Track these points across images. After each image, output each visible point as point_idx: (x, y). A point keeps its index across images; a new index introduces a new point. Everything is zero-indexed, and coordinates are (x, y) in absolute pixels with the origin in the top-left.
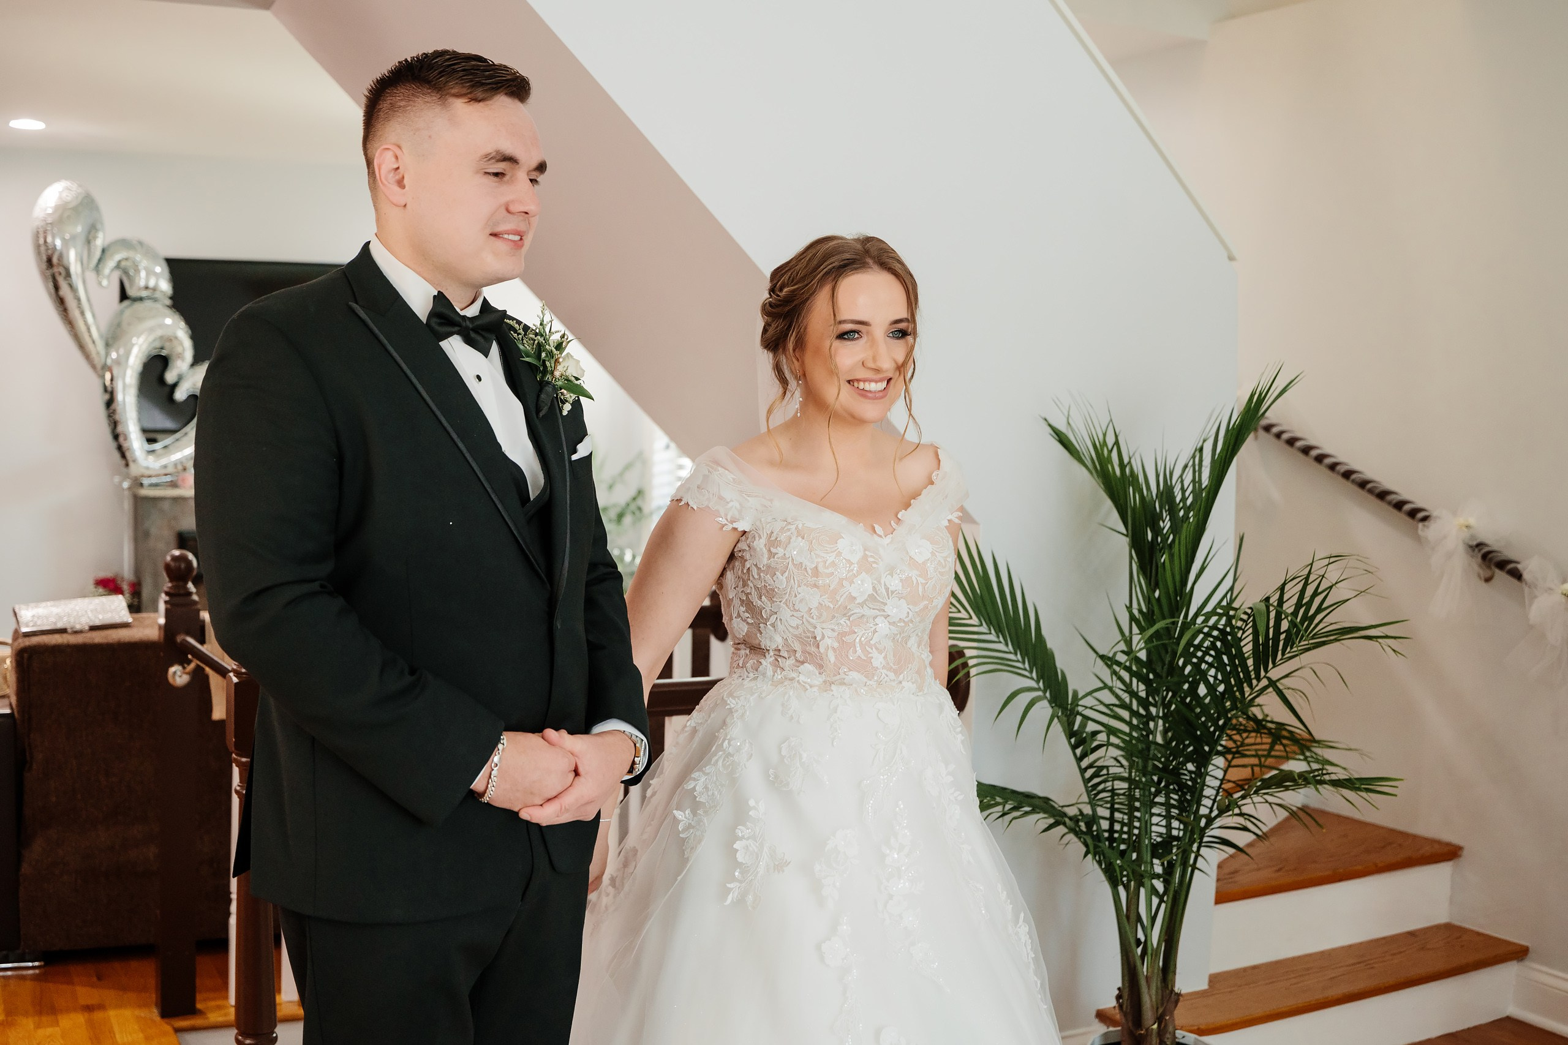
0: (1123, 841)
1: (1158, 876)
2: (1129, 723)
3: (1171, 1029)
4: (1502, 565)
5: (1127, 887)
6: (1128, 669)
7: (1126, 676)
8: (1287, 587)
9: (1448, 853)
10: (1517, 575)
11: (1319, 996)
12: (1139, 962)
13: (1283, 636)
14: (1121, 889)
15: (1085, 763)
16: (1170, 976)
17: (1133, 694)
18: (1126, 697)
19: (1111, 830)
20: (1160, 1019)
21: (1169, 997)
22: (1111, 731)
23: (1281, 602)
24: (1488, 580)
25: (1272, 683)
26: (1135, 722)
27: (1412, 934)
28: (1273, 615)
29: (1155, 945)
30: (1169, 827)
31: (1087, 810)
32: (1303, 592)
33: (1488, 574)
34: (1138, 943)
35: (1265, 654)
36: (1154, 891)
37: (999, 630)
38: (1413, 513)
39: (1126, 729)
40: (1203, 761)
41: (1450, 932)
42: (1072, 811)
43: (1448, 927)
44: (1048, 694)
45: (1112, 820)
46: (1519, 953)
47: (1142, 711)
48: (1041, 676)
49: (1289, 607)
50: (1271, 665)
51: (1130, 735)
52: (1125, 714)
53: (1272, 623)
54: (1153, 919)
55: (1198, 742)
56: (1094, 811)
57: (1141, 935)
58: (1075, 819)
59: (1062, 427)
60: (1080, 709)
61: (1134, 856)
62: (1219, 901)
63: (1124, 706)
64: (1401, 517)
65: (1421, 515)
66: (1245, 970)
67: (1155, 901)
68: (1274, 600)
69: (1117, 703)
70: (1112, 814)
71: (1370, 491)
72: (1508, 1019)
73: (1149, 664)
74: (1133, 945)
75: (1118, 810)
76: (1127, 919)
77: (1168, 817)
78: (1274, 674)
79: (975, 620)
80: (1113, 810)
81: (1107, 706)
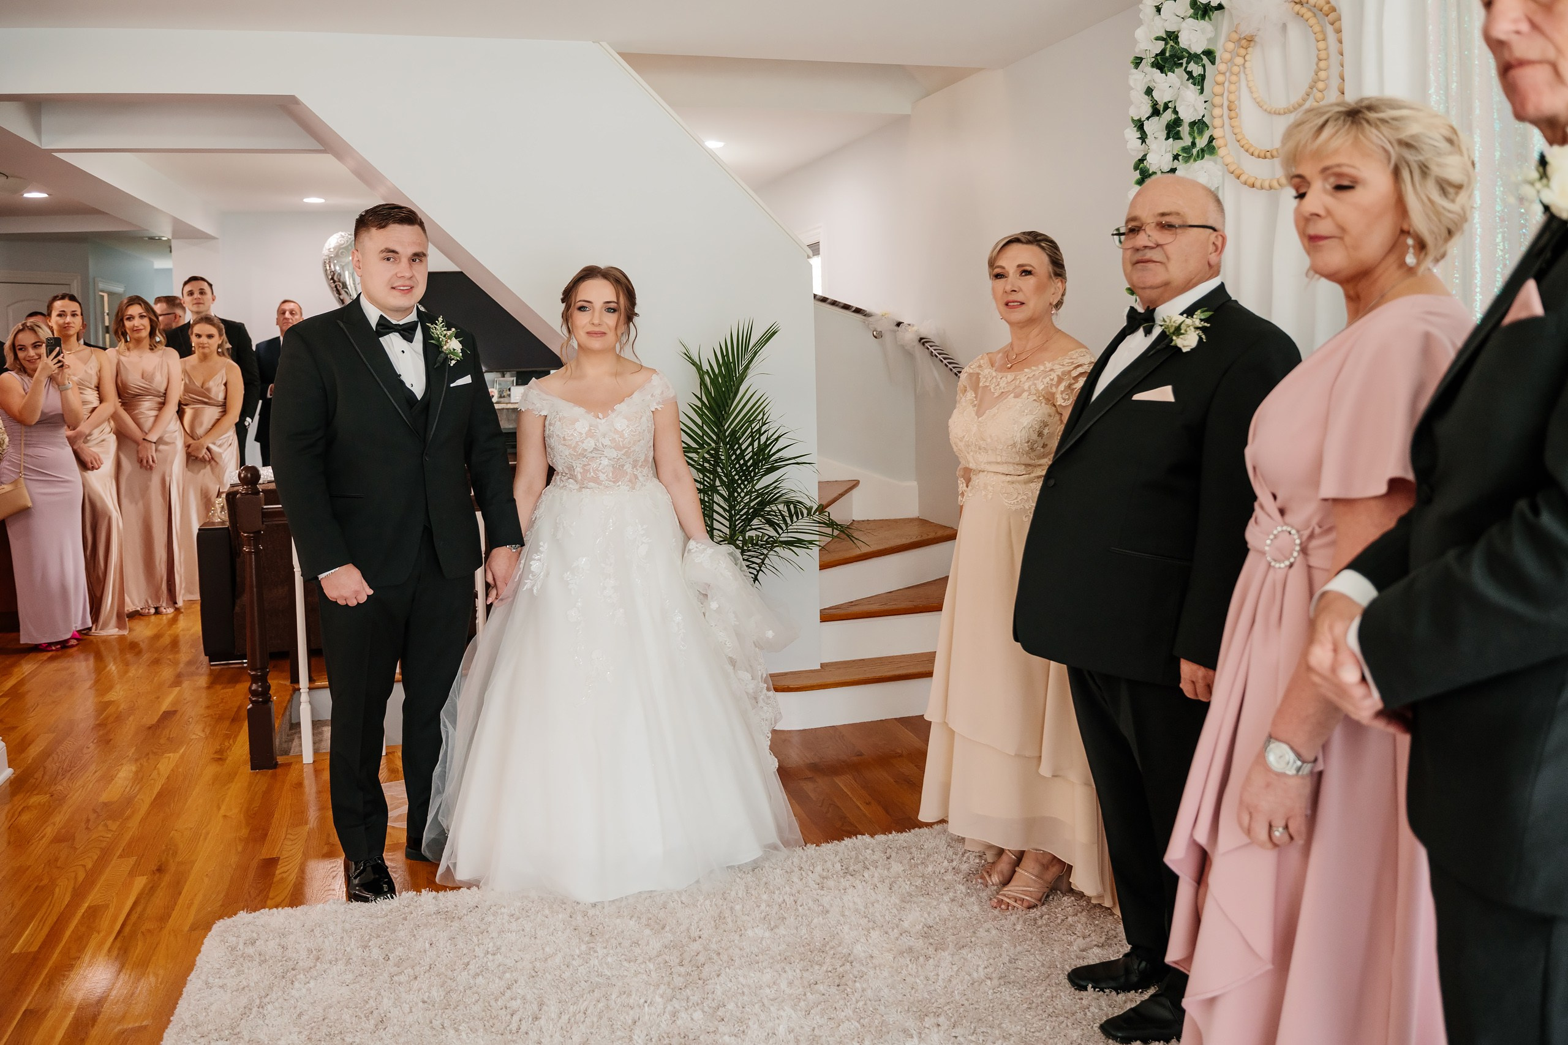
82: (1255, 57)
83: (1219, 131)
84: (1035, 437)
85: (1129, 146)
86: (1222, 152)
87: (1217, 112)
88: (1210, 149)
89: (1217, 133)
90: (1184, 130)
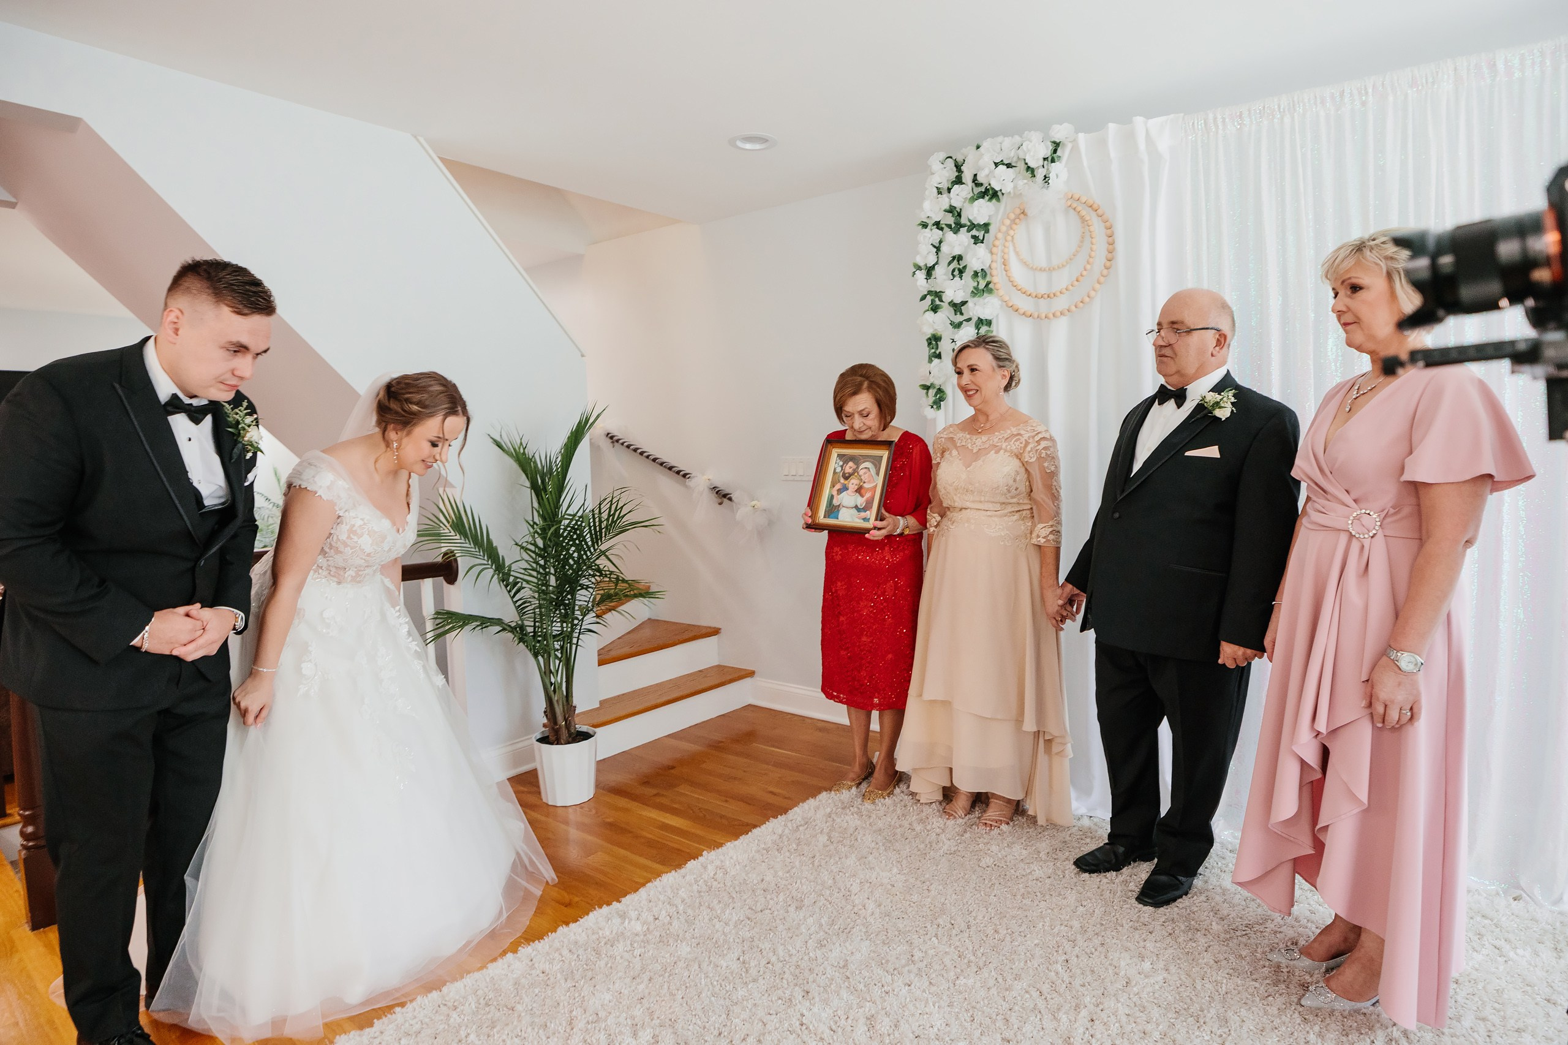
0: (540, 636)
1: (558, 650)
2: (536, 578)
3: (573, 724)
4: (725, 496)
5: (543, 656)
6: (534, 552)
7: (534, 555)
8: (602, 506)
9: (715, 632)
10: (730, 499)
11: (653, 703)
12: (553, 695)
13: (604, 530)
14: (540, 658)
15: (515, 599)
16: (570, 699)
17: (537, 563)
18: (534, 565)
19: (534, 632)
20: (566, 720)
21: (569, 708)
22: (528, 582)
23: (600, 513)
24: (720, 504)
25: (603, 553)
26: (539, 576)
27: (700, 671)
28: (597, 520)
29: (559, 681)
30: (562, 626)
31: (520, 622)
32: (610, 508)
33: (720, 501)
34: (551, 684)
35: (597, 538)
36: (556, 657)
37: (466, 536)
38: (684, 476)
39: (536, 581)
40: (573, 592)
41: (720, 668)
42: (513, 624)
43: (719, 666)
44: (494, 567)
45: (535, 626)
46: (751, 674)
47: (541, 571)
48: (489, 557)
49: (605, 516)
50: (600, 543)
51: (537, 583)
52: (535, 573)
53: (597, 524)
54: (557, 671)
55: (570, 584)
56: (522, 622)
57: (553, 680)
58: (515, 628)
59: (498, 438)
60: (512, 573)
61: (545, 642)
62: (599, 665)
63: (533, 570)
64: (680, 477)
65: (688, 476)
66: (618, 696)
67: (557, 662)
68: (597, 512)
69: (530, 568)
70: (535, 624)
71: (665, 467)
72: (749, 705)
73: (545, 549)
74: (549, 685)
75: (537, 622)
76: (546, 673)
77: (562, 622)
78: (603, 547)
79: (453, 533)
80: (535, 622)
81: (525, 569)
82: (1020, 232)
83: (998, 278)
84: (1011, 482)
85: (919, 283)
86: (1001, 292)
87: (994, 265)
88: (988, 289)
89: (995, 280)
90: (968, 274)
